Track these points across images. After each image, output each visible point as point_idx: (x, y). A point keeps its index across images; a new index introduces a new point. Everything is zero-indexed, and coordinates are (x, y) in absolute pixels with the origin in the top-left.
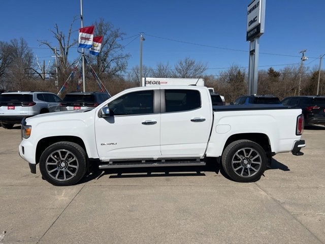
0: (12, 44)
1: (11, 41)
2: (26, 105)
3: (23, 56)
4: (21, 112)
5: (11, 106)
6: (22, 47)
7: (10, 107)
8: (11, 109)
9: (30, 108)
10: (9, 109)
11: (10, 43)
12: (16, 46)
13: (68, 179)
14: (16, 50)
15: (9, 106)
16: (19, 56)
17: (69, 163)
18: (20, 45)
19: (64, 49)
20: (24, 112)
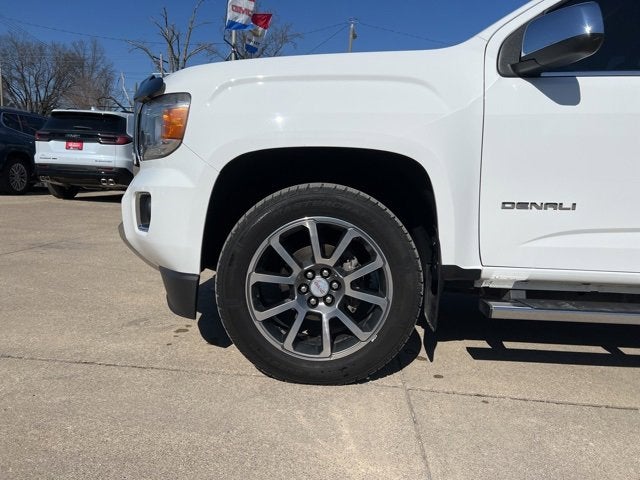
0: (74, 51)
1: (74, 44)
2: (111, 141)
3: (95, 75)
4: (98, 157)
5: (73, 140)
6: (94, 58)
7: (71, 144)
8: (75, 148)
9: (120, 148)
10: (68, 148)
11: (70, 47)
12: (82, 53)
13: (338, 355)
14: (81, 63)
15: (69, 140)
16: (87, 75)
17: (347, 280)
18: (89, 53)
19: (178, 60)
20: (102, 157)
